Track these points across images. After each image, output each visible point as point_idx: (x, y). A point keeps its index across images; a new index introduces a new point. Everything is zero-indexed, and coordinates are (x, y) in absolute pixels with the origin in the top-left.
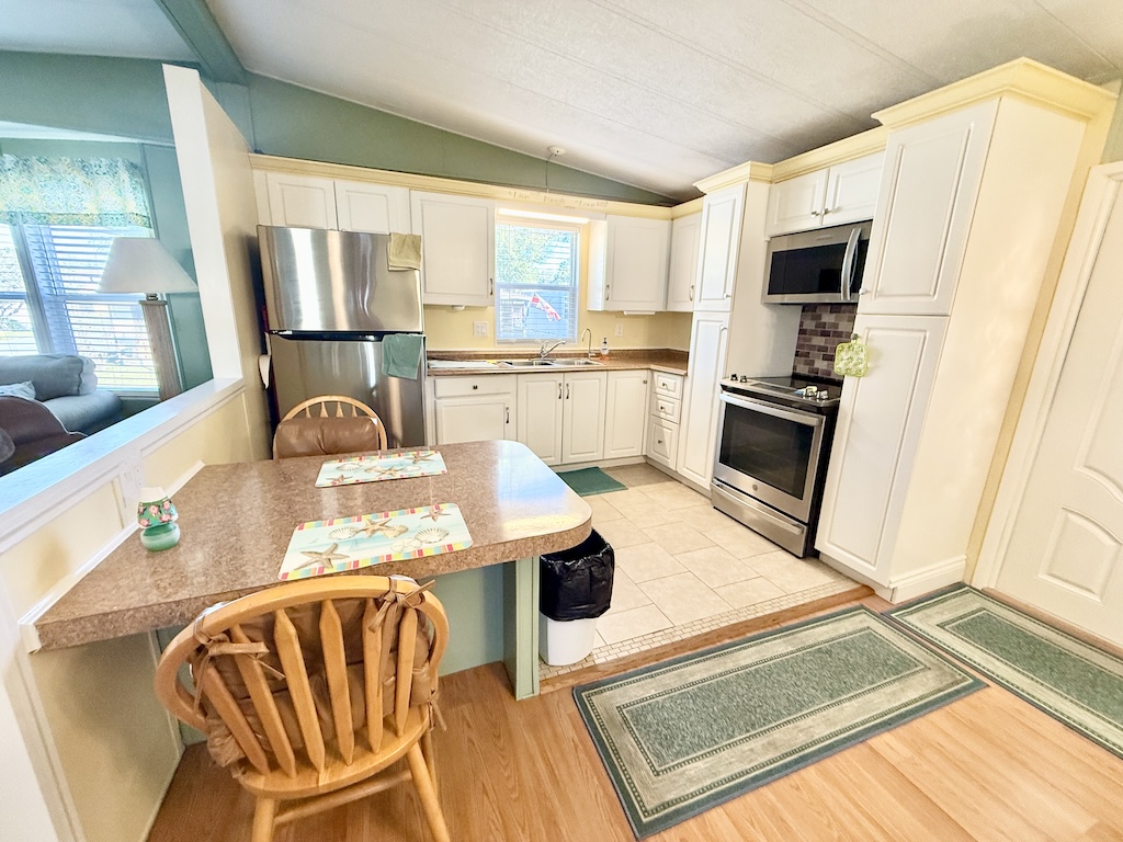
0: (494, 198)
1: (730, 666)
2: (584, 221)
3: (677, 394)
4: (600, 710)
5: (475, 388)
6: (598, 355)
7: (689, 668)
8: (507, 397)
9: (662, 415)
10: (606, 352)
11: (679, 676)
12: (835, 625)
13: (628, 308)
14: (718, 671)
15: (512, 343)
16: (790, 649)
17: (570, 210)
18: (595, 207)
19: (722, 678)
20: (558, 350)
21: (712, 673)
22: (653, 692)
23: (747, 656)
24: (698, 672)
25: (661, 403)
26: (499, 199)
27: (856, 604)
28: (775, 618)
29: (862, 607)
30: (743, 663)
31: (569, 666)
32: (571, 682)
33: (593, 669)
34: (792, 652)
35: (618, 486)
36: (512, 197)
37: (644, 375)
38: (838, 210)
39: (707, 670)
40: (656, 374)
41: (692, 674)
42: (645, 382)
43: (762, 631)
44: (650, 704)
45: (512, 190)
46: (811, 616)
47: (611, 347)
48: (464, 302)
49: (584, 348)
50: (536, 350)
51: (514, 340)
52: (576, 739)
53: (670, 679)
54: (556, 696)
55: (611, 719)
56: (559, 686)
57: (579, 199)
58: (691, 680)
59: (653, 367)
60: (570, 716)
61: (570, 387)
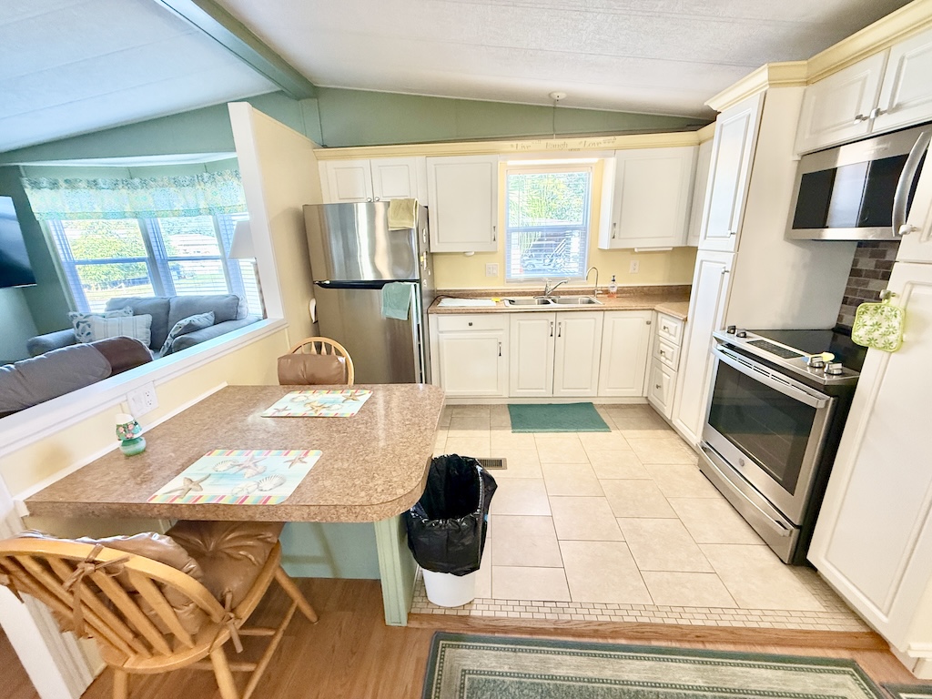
0: (498, 153)
1: (608, 674)
2: (595, 160)
3: (676, 340)
4: (446, 665)
5: (471, 324)
6: (606, 292)
7: (559, 657)
8: (501, 333)
9: (663, 359)
10: (615, 290)
11: (544, 661)
12: (791, 675)
13: (637, 245)
14: (590, 674)
15: (520, 282)
16: (700, 683)
17: (574, 152)
18: (602, 145)
19: (590, 685)
20: (562, 287)
21: (580, 673)
22: (506, 669)
23: (635, 670)
24: (568, 666)
25: (663, 347)
26: (503, 152)
27: (845, 655)
28: (701, 635)
29: (852, 664)
30: (625, 677)
31: (445, 608)
32: (437, 625)
33: (464, 619)
34: (699, 688)
35: (602, 426)
36: (514, 149)
37: (647, 315)
38: (898, 108)
39: (578, 667)
40: (660, 315)
41: (559, 665)
42: (649, 323)
43: (674, 645)
44: (495, 681)
45: (514, 143)
46: (759, 650)
47: (620, 284)
48: (471, 249)
49: (590, 285)
50: (541, 288)
51: (522, 279)
52: (410, 686)
53: (531, 662)
54: (419, 633)
55: (451, 679)
56: (425, 625)
57: (583, 140)
58: (553, 672)
59: (658, 307)
60: (418, 660)
61: (563, 326)
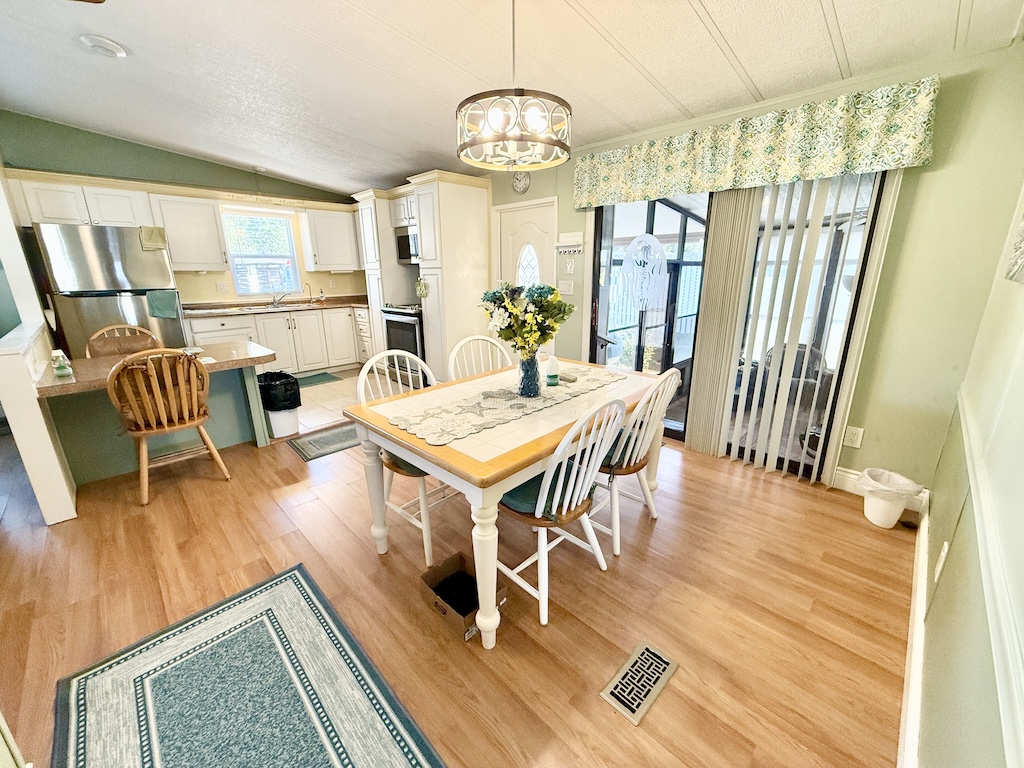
0: (218, 199)
2: (292, 213)
3: (366, 320)
4: (299, 442)
5: (223, 325)
6: (318, 301)
8: (249, 330)
9: (362, 334)
10: (323, 299)
13: (334, 269)
15: (250, 296)
17: (276, 206)
18: (296, 205)
22: (325, 435)
25: (361, 327)
26: (221, 199)
32: (285, 439)
35: (337, 379)
36: (231, 198)
37: (348, 311)
40: (355, 309)
42: (350, 314)
44: (323, 437)
45: (231, 194)
47: (326, 295)
48: (206, 268)
49: (306, 297)
50: (271, 300)
54: (278, 443)
55: (303, 443)
57: (283, 199)
59: (353, 305)
60: (284, 446)
61: (296, 321)
